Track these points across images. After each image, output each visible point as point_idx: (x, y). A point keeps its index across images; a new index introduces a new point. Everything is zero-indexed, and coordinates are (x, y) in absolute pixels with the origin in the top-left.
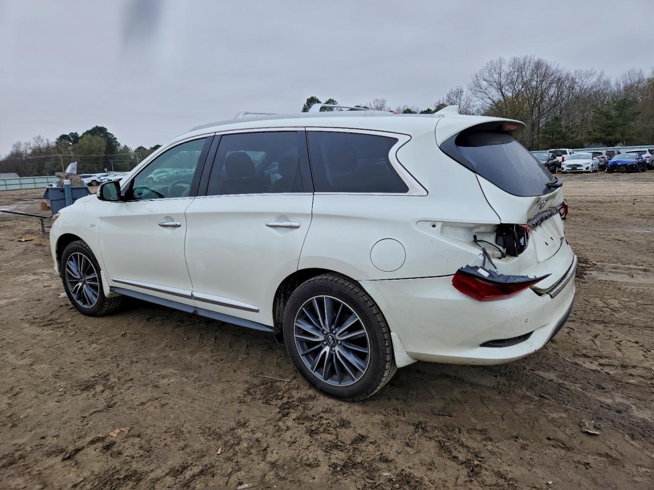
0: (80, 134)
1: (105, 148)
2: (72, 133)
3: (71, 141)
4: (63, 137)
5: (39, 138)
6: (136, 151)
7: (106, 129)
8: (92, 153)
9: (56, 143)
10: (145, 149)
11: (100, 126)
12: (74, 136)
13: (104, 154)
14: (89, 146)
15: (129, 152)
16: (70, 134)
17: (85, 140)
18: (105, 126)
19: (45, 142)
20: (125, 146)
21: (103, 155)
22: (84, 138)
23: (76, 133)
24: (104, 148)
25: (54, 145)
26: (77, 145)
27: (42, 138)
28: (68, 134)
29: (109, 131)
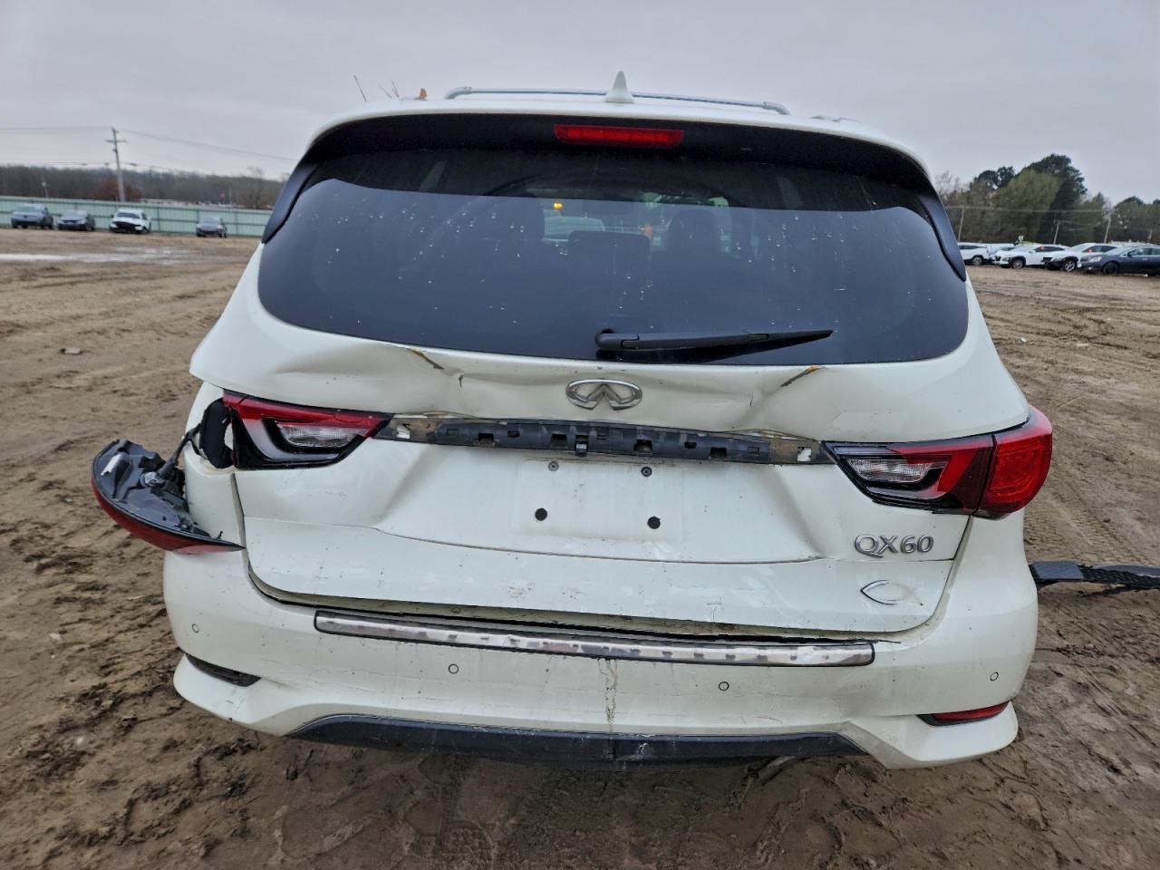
0: (1017, 170)
1: (1054, 197)
2: (1004, 168)
3: (996, 182)
4: (987, 175)
5: (945, 175)
6: (1121, 206)
7: (1068, 160)
8: (1026, 206)
9: (971, 185)
10: (1140, 203)
11: (1060, 154)
12: (1007, 173)
13: (1048, 207)
14: (1025, 192)
15: (1104, 206)
16: (1000, 170)
17: (1021, 183)
18: (1068, 155)
19: (953, 183)
20: (1099, 195)
21: (1045, 210)
22: (1021, 178)
23: (1011, 169)
24: (1051, 198)
25: (967, 189)
26: (1004, 190)
27: (949, 176)
28: (996, 170)
29: (1073, 164)
